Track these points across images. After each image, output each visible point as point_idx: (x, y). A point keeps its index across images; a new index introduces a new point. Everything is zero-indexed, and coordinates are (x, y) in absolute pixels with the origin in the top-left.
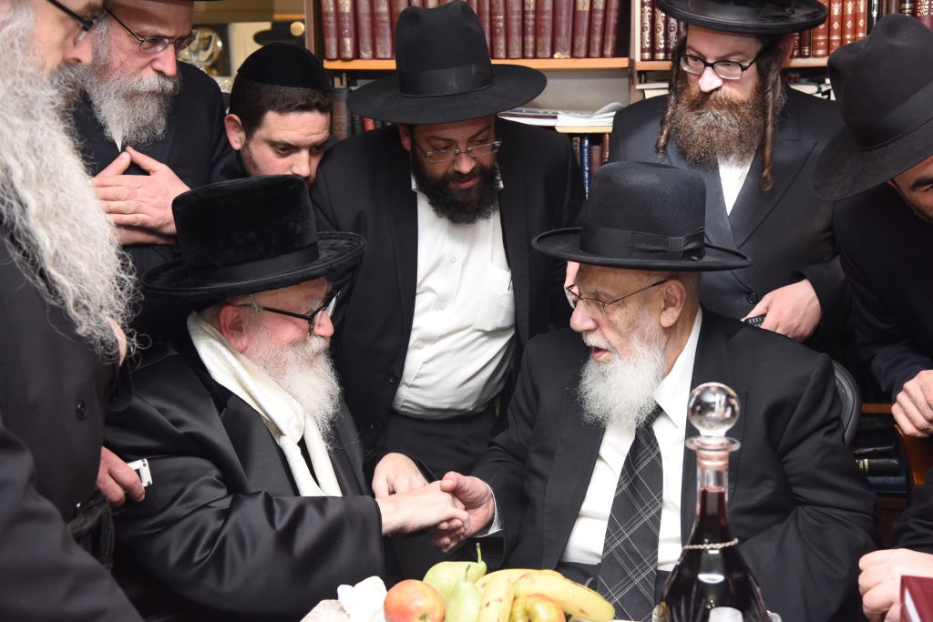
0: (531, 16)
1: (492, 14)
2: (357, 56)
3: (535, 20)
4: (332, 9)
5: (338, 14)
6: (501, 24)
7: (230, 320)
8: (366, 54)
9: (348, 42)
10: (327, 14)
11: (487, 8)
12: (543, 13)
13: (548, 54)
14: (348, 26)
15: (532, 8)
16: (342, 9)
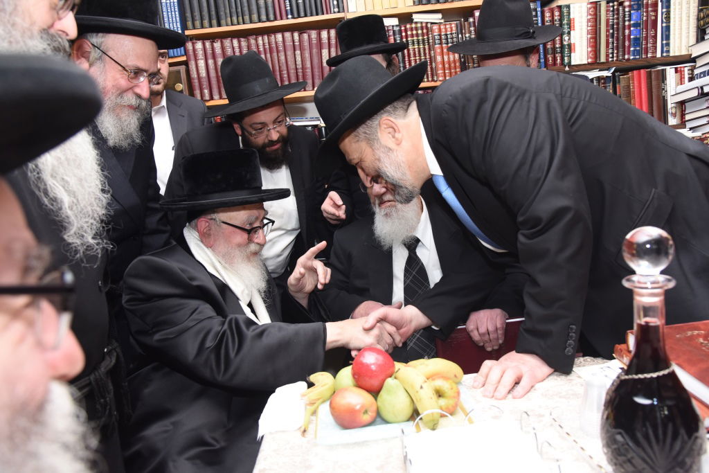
0: (300, 70)
1: (280, 71)
2: (212, 98)
3: (303, 72)
4: (196, 76)
5: (199, 78)
6: (286, 76)
7: (203, 226)
8: (216, 96)
9: (206, 92)
10: (193, 79)
11: (277, 68)
12: (306, 69)
13: (311, 88)
14: (205, 84)
15: (301, 66)
16: (201, 75)
